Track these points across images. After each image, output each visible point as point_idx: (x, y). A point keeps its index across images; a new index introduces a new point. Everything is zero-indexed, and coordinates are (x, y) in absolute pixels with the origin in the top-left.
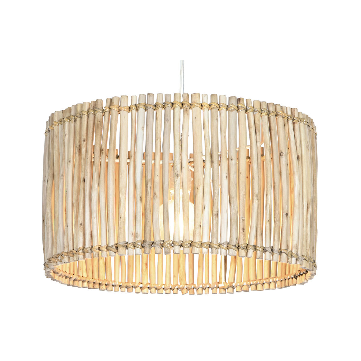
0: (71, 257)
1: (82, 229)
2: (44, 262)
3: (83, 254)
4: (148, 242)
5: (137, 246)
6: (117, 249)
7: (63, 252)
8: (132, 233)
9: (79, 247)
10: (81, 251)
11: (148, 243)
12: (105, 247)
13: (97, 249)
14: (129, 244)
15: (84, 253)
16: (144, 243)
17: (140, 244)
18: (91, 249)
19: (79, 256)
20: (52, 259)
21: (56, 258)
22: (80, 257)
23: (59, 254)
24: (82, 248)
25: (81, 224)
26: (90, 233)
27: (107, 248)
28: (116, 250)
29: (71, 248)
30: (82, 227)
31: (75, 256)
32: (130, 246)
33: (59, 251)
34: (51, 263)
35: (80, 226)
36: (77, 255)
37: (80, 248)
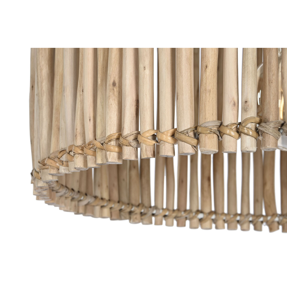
0: (89, 157)
1: (116, 94)
2: (32, 169)
3: (117, 149)
4: (272, 122)
5: (246, 131)
6: (198, 139)
7: (71, 146)
8: (233, 102)
9: (108, 134)
10: (113, 143)
11: (272, 125)
12: (170, 134)
13: (150, 138)
14: (227, 126)
15: (120, 146)
16: (263, 124)
17: (252, 126)
18: (136, 139)
19: (108, 153)
20: (48, 162)
21: (56, 160)
22: (110, 156)
23: (63, 151)
24: (116, 136)
25: (114, 84)
26: (134, 103)
27: (173, 135)
28: (196, 141)
29: (89, 136)
30: (115, 89)
31: (99, 154)
32: (228, 132)
33: (63, 145)
34: (46, 170)
35: (111, 87)
36: (104, 151)
37: (110, 136)
